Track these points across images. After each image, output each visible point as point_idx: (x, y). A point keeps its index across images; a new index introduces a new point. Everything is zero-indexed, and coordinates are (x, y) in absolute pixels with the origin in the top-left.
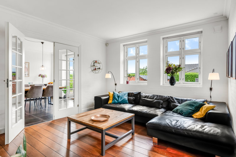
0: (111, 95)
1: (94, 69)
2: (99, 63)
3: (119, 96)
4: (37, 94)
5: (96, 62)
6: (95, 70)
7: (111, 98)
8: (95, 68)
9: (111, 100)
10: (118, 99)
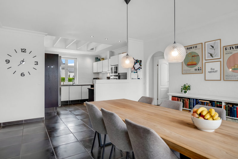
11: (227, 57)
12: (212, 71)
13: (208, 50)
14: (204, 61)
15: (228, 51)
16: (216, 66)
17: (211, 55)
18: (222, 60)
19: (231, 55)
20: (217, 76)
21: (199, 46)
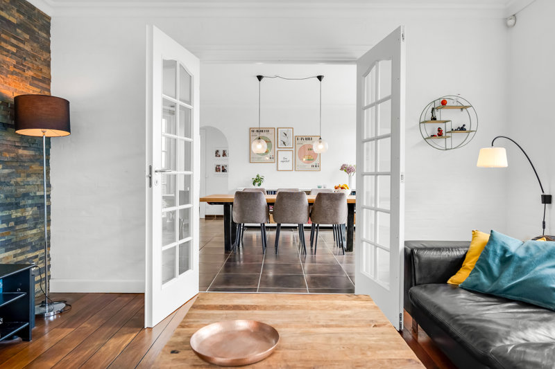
0: (476, 247)
1: (436, 133)
2: (462, 108)
3: (512, 257)
4: (292, 212)
5: (444, 103)
6: (440, 134)
7: (469, 264)
8: (440, 130)
9: (467, 269)
10: (501, 272)
11: (298, 147)
12: (285, 160)
13: (281, 137)
14: (277, 149)
15: (300, 141)
16: (289, 155)
17: (284, 143)
18: (293, 149)
19: (302, 145)
20: (289, 166)
21: (271, 131)
